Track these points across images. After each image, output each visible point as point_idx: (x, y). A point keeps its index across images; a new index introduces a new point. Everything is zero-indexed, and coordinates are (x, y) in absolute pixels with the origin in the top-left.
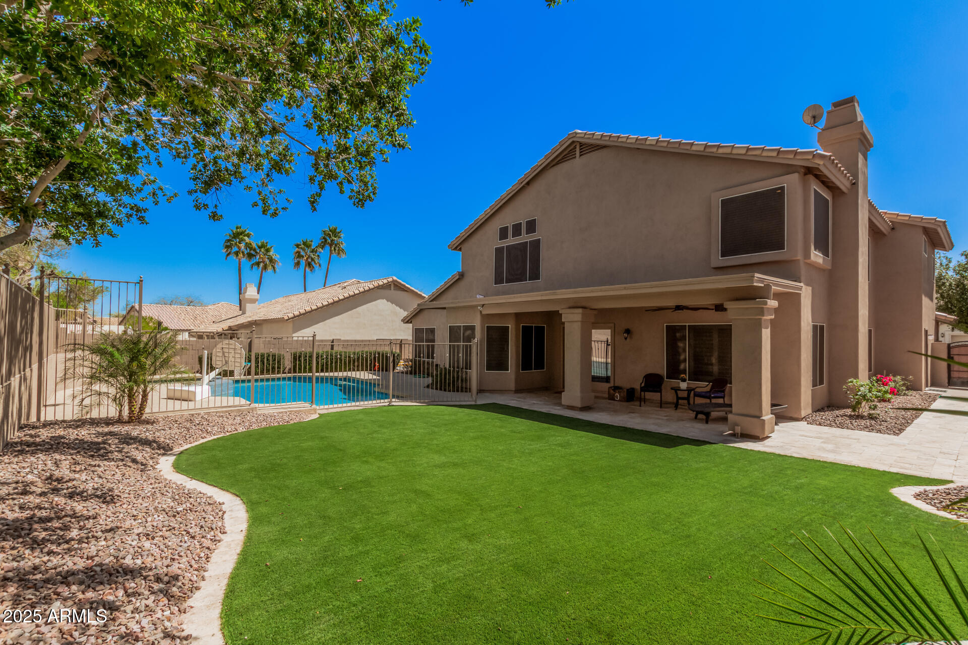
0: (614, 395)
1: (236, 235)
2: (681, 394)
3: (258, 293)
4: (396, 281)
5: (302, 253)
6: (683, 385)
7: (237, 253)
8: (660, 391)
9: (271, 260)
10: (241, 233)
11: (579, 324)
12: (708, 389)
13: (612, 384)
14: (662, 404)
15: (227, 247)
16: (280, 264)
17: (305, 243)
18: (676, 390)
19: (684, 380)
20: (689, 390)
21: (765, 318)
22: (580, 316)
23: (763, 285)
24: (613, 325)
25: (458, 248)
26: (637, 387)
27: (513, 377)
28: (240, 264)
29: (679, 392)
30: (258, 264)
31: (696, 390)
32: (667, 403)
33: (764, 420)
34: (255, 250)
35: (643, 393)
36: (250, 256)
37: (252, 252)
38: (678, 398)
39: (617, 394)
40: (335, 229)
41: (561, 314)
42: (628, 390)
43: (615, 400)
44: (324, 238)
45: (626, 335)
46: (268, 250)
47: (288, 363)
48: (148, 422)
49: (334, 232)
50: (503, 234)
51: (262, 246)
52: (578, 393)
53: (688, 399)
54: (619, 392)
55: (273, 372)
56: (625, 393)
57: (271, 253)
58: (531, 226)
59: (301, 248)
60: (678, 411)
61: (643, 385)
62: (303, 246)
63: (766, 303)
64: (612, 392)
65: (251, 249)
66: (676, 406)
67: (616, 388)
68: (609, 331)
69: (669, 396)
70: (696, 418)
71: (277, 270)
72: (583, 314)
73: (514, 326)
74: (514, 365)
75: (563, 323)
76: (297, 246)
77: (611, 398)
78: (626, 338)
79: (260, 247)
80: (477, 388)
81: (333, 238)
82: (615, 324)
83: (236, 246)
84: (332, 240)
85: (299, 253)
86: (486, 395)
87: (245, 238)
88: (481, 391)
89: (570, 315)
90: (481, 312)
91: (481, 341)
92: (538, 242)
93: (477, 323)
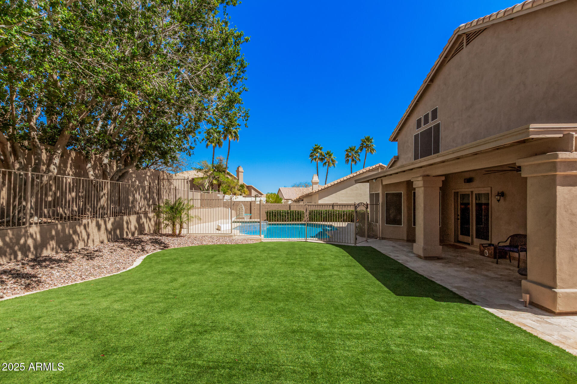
0: (484, 250)
1: (315, 150)
4: (382, 166)
5: (350, 154)
7: (315, 159)
9: (332, 161)
10: (317, 148)
14: (519, 263)
15: (311, 156)
16: (337, 162)
17: (351, 149)
21: (558, 173)
22: (422, 182)
23: (561, 135)
25: (395, 139)
27: (405, 229)
28: (317, 164)
30: (326, 163)
33: (556, 293)
34: (324, 156)
36: (322, 159)
37: (323, 157)
39: (486, 251)
40: (368, 138)
41: (413, 182)
43: (484, 256)
44: (362, 144)
46: (330, 156)
47: (306, 216)
48: (183, 237)
49: (368, 139)
50: (419, 125)
51: (328, 153)
52: (422, 245)
54: (488, 249)
55: (298, 221)
56: (493, 251)
57: (332, 157)
58: (435, 113)
59: (349, 152)
63: (556, 157)
64: (482, 248)
71: (335, 166)
73: (405, 193)
74: (406, 221)
75: (415, 189)
76: (347, 151)
77: (481, 253)
78: (499, 201)
79: (326, 154)
80: (380, 236)
81: (367, 143)
82: (491, 188)
83: (315, 155)
84: (367, 145)
85: (348, 154)
86: (383, 241)
87: (319, 150)
88: (383, 238)
89: (417, 182)
90: (382, 184)
91: (382, 204)
92: (438, 125)
93: (380, 191)
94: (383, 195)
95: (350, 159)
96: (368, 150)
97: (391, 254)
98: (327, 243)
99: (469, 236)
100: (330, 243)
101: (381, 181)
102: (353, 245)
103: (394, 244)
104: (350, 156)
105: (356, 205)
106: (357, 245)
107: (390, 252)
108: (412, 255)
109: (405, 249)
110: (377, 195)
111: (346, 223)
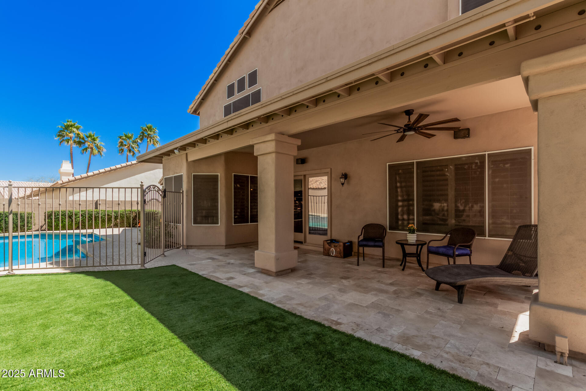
0: (329, 249)
1: (67, 127)
2: (409, 250)
3: (73, 168)
5: (125, 143)
6: (412, 238)
7: (68, 141)
8: (383, 246)
9: (98, 147)
10: (71, 126)
11: (274, 155)
12: (445, 242)
13: (328, 237)
14: (384, 262)
15: (59, 135)
18: (403, 244)
19: (412, 231)
20: (420, 244)
22: (273, 144)
24: (329, 170)
25: (195, 111)
26: (355, 240)
27: (223, 230)
28: (71, 150)
29: (406, 247)
30: (86, 149)
31: (431, 245)
32: (390, 259)
34: (83, 139)
35: (361, 249)
36: (80, 143)
38: (405, 255)
39: (333, 249)
41: (253, 146)
42: (344, 244)
43: (329, 255)
44: (143, 133)
45: (342, 180)
46: (94, 140)
49: (150, 128)
50: (230, 91)
52: (272, 252)
53: (418, 255)
54: (335, 246)
55: (22, 230)
56: (342, 248)
57: (97, 142)
58: (253, 77)
59: (123, 139)
60: (407, 271)
61: (361, 238)
62: (124, 137)
64: (327, 246)
65: (80, 138)
66: (403, 264)
67: (332, 241)
68: (325, 178)
69: (393, 251)
70: (437, 288)
71: (102, 154)
72: (277, 141)
74: (225, 217)
76: (120, 137)
77: (327, 253)
78: (343, 184)
79: (88, 137)
80: (185, 244)
81: (149, 132)
82: (331, 169)
83: (67, 135)
84: (149, 135)
85: (122, 143)
86: (191, 251)
87: (75, 130)
88: (189, 247)
89: (262, 145)
90: (187, 160)
91: (187, 192)
92: (259, 92)
93: (183, 172)
94: (188, 177)
95: (125, 148)
96: (150, 141)
97: (218, 275)
98: (72, 273)
99: (302, 233)
100: (81, 270)
101: (185, 156)
102: (139, 267)
103: (210, 255)
104: (126, 145)
105: (145, 187)
106: (148, 266)
107: (214, 272)
108: (252, 270)
109: (232, 261)
110: (179, 179)
111: (121, 229)
